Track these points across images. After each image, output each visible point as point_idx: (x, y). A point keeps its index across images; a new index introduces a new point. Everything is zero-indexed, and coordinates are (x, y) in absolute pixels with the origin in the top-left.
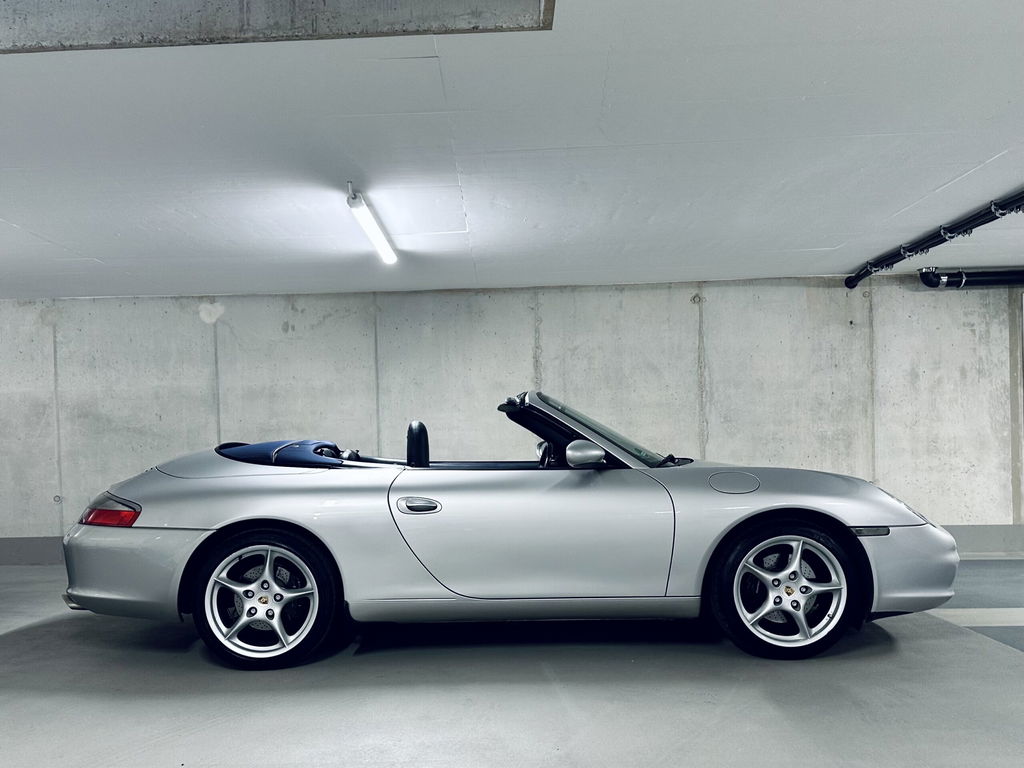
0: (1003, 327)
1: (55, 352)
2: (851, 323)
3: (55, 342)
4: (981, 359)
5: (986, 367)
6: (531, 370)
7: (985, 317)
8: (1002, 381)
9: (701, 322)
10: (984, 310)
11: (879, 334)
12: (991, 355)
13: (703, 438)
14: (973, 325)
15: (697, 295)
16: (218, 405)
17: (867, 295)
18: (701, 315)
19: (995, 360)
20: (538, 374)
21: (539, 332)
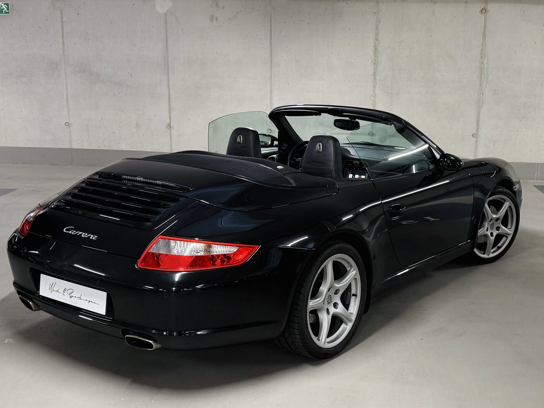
1: (62, 28)
3: (62, 21)
6: (372, 54)
9: (485, 27)
13: (479, 105)
15: (484, 8)
16: (168, 68)
18: (485, 22)
20: (376, 58)
21: (378, 29)
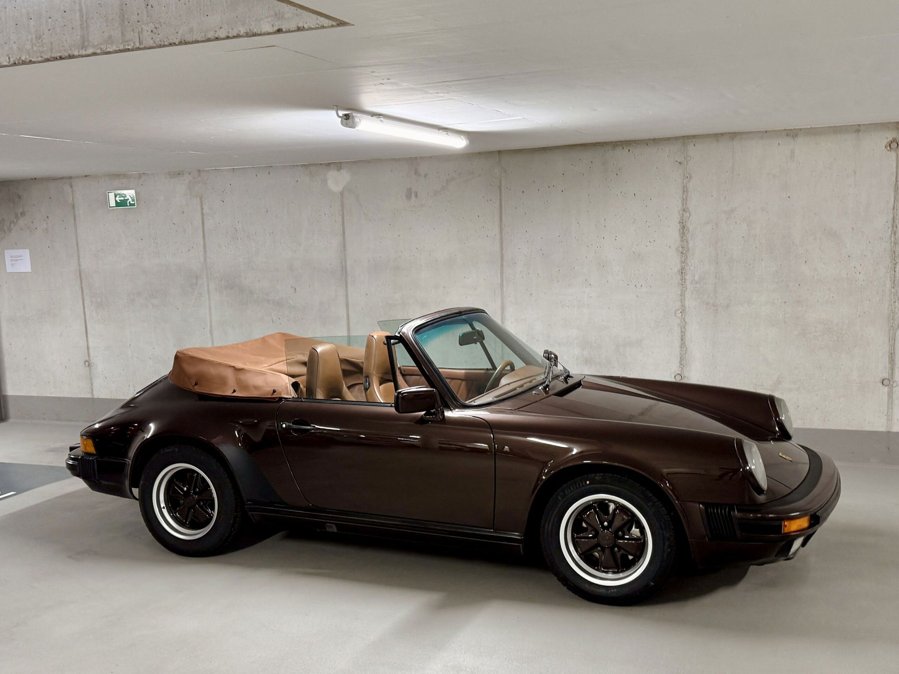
1: (203, 223)
3: (202, 213)
6: (676, 236)
9: (898, 175)
16: (346, 277)
18: (898, 165)
20: (685, 243)
21: (687, 192)
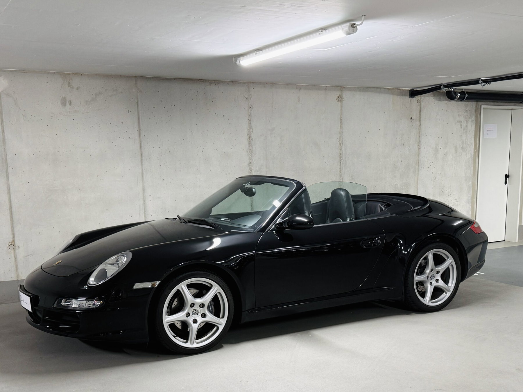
0: (472, 123)
2: (411, 118)
4: (463, 141)
5: (465, 147)
6: (246, 143)
7: (466, 117)
8: (471, 154)
9: (342, 114)
10: (466, 114)
11: (423, 127)
12: (467, 139)
14: (461, 122)
15: (340, 96)
17: (419, 102)
18: (341, 109)
19: (469, 143)
20: (251, 147)
21: (251, 116)
